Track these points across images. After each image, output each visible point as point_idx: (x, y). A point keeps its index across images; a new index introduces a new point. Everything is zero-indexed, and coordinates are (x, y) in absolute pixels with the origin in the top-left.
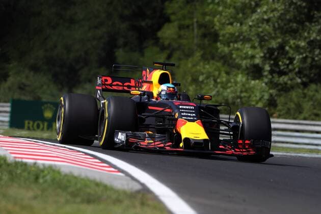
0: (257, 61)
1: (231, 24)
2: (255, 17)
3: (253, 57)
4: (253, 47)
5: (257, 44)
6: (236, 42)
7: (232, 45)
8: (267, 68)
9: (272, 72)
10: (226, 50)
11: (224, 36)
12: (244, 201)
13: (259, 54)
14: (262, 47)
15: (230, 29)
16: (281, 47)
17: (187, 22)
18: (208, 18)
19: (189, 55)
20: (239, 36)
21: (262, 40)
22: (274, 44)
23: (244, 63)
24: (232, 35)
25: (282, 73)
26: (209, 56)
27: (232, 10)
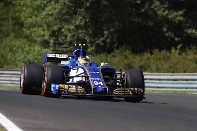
0: (46, 38)
1: (31, 17)
2: (44, 13)
3: (44, 36)
4: (44, 30)
5: (45, 28)
6: (34, 27)
7: (31, 29)
8: (52, 41)
9: (55, 44)
10: (28, 32)
11: (27, 24)
13: (47, 34)
14: (48, 30)
15: (30, 20)
17: (6, 16)
18: (17, 14)
19: (7, 35)
20: (35, 24)
21: (49, 26)
22: (56, 28)
23: (39, 39)
24: (31, 23)
26: (19, 36)
27: (31, 9)
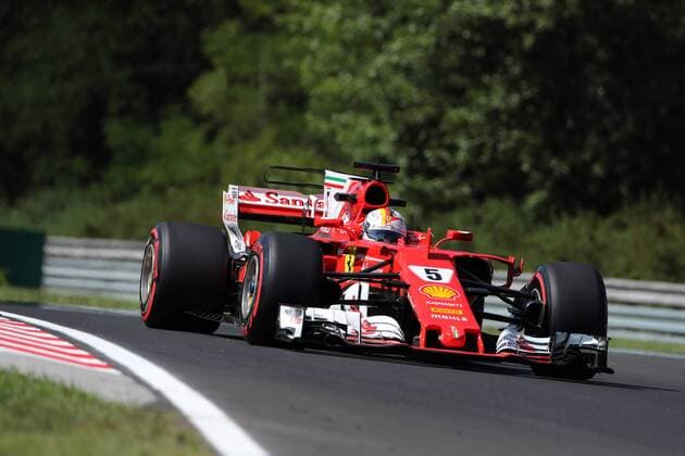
0: (385, 149)
1: (334, 74)
3: (375, 141)
4: (377, 122)
5: (384, 115)
6: (342, 110)
7: (334, 117)
8: (402, 162)
9: (411, 172)
10: (324, 126)
11: (320, 98)
12: (359, 428)
13: (390, 134)
14: (392, 119)
15: (331, 85)
16: (433, 122)
17: (245, 69)
18: (287, 63)
19: (249, 134)
20: (349, 100)
21: (395, 105)
22: (418, 116)
23: (359, 155)
24: (337, 98)
25: (431, 174)
26: (290, 139)
